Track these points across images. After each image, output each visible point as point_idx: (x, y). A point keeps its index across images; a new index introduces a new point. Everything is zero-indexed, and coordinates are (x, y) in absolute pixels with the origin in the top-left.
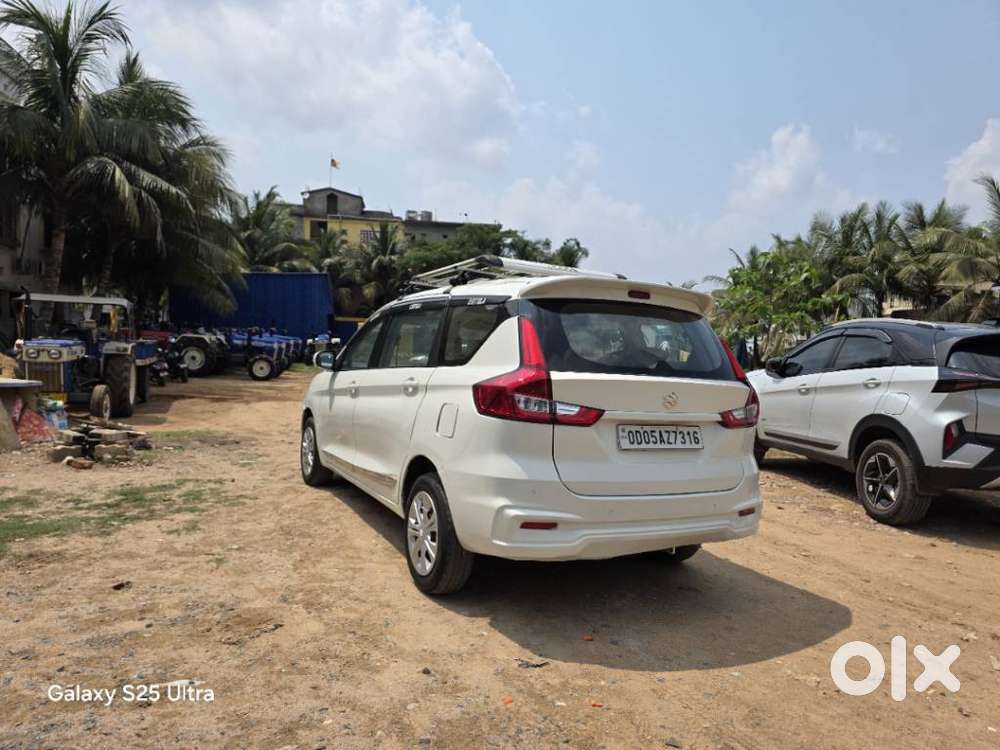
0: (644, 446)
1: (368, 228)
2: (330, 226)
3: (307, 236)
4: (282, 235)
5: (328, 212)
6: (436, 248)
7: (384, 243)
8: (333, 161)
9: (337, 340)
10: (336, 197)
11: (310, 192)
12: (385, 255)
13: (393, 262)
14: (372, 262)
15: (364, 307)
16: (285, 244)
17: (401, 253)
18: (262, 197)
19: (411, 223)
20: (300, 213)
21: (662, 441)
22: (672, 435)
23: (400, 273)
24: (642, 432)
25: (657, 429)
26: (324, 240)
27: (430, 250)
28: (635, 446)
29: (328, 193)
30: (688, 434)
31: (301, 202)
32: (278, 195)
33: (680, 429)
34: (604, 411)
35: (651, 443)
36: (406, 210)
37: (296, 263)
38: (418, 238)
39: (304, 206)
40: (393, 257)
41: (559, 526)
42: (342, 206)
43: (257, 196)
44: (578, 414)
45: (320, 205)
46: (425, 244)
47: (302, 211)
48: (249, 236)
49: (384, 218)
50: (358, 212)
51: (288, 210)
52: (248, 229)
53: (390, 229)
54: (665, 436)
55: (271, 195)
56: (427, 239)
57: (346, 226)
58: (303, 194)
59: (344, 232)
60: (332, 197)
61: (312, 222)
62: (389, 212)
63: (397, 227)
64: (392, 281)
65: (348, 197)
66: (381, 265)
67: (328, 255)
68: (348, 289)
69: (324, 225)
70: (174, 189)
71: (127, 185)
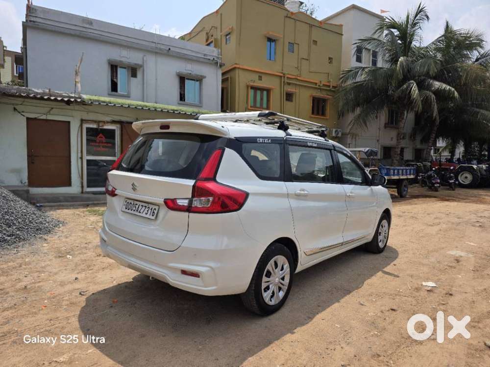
0: (129, 211)
21: (138, 210)
22: (143, 208)
24: (132, 204)
25: (138, 203)
28: (126, 210)
30: (152, 209)
33: (149, 206)
35: (133, 210)
54: (140, 208)
70: (448, 87)
71: (417, 92)
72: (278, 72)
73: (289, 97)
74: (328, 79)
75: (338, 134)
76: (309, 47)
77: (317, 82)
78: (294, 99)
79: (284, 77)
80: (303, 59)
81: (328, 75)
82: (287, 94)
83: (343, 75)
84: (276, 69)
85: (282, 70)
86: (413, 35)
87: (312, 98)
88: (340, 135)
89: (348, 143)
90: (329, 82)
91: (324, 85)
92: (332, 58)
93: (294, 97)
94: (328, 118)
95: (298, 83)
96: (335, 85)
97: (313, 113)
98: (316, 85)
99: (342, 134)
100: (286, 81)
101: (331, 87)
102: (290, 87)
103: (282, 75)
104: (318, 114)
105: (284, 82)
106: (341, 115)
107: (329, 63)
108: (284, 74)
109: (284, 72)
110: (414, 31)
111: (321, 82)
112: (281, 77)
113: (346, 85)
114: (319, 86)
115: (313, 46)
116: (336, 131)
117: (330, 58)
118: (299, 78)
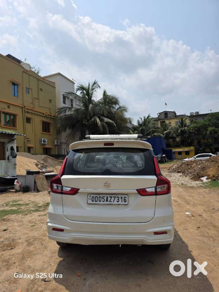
0: (98, 202)
1: (178, 120)
2: (166, 122)
3: (159, 126)
4: (151, 127)
5: (165, 118)
6: (200, 123)
7: (182, 124)
8: (166, 103)
9: (164, 155)
10: (167, 113)
11: (160, 113)
12: (182, 128)
13: (185, 129)
14: (178, 130)
15: (178, 144)
16: (152, 129)
17: (188, 126)
18: (146, 117)
19: (192, 116)
20: (157, 120)
21: (107, 200)
22: (113, 199)
23: (188, 132)
24: (98, 197)
25: (106, 196)
26: (164, 126)
27: (198, 124)
28: (94, 202)
29: (165, 112)
30: (121, 198)
31: (157, 117)
32: (150, 116)
33: (118, 196)
34: (79, 189)
35: (102, 202)
36: (190, 113)
37: (155, 134)
38: (194, 120)
39: (158, 118)
40: (185, 128)
41: (65, 231)
42: (169, 115)
43: (145, 117)
44: (70, 190)
45: (163, 116)
46: (197, 122)
47: (157, 119)
48: (142, 129)
49: (182, 117)
50: (174, 116)
51: (153, 120)
52: (142, 127)
53: (184, 119)
54: (109, 199)
55: (148, 117)
56: (197, 121)
57: (171, 121)
58: (157, 114)
59: (170, 123)
60: (166, 113)
61: (161, 122)
62: (184, 114)
63: (187, 118)
64: (185, 135)
65: (170, 112)
66: (181, 131)
67: (166, 130)
68: (172, 140)
69: (164, 122)
70: (111, 121)
71: (100, 122)
72: (20, 104)
73: (28, 120)
74: (50, 111)
75: (58, 143)
76: (38, 92)
77: (44, 113)
78: (31, 122)
79: (25, 108)
80: (35, 98)
81: (50, 110)
82: (27, 118)
83: (58, 110)
84: (19, 102)
85: (23, 103)
86: (92, 94)
87: (42, 122)
88: (59, 144)
89: (63, 148)
90: (51, 113)
91: (48, 115)
92: (51, 100)
93: (31, 121)
94: (51, 134)
95: (33, 112)
96: (54, 115)
97: (43, 131)
98: (44, 114)
99: (60, 143)
100: (26, 110)
101: (52, 116)
102: (28, 114)
103: (23, 106)
104: (46, 131)
105: (25, 111)
106: (59, 132)
107: (50, 102)
108: (24, 106)
109: (24, 105)
110: (93, 92)
111: (46, 113)
112: (23, 107)
113: (60, 115)
114: (45, 115)
115: (40, 92)
116: (57, 142)
117: (50, 100)
118: (33, 109)
